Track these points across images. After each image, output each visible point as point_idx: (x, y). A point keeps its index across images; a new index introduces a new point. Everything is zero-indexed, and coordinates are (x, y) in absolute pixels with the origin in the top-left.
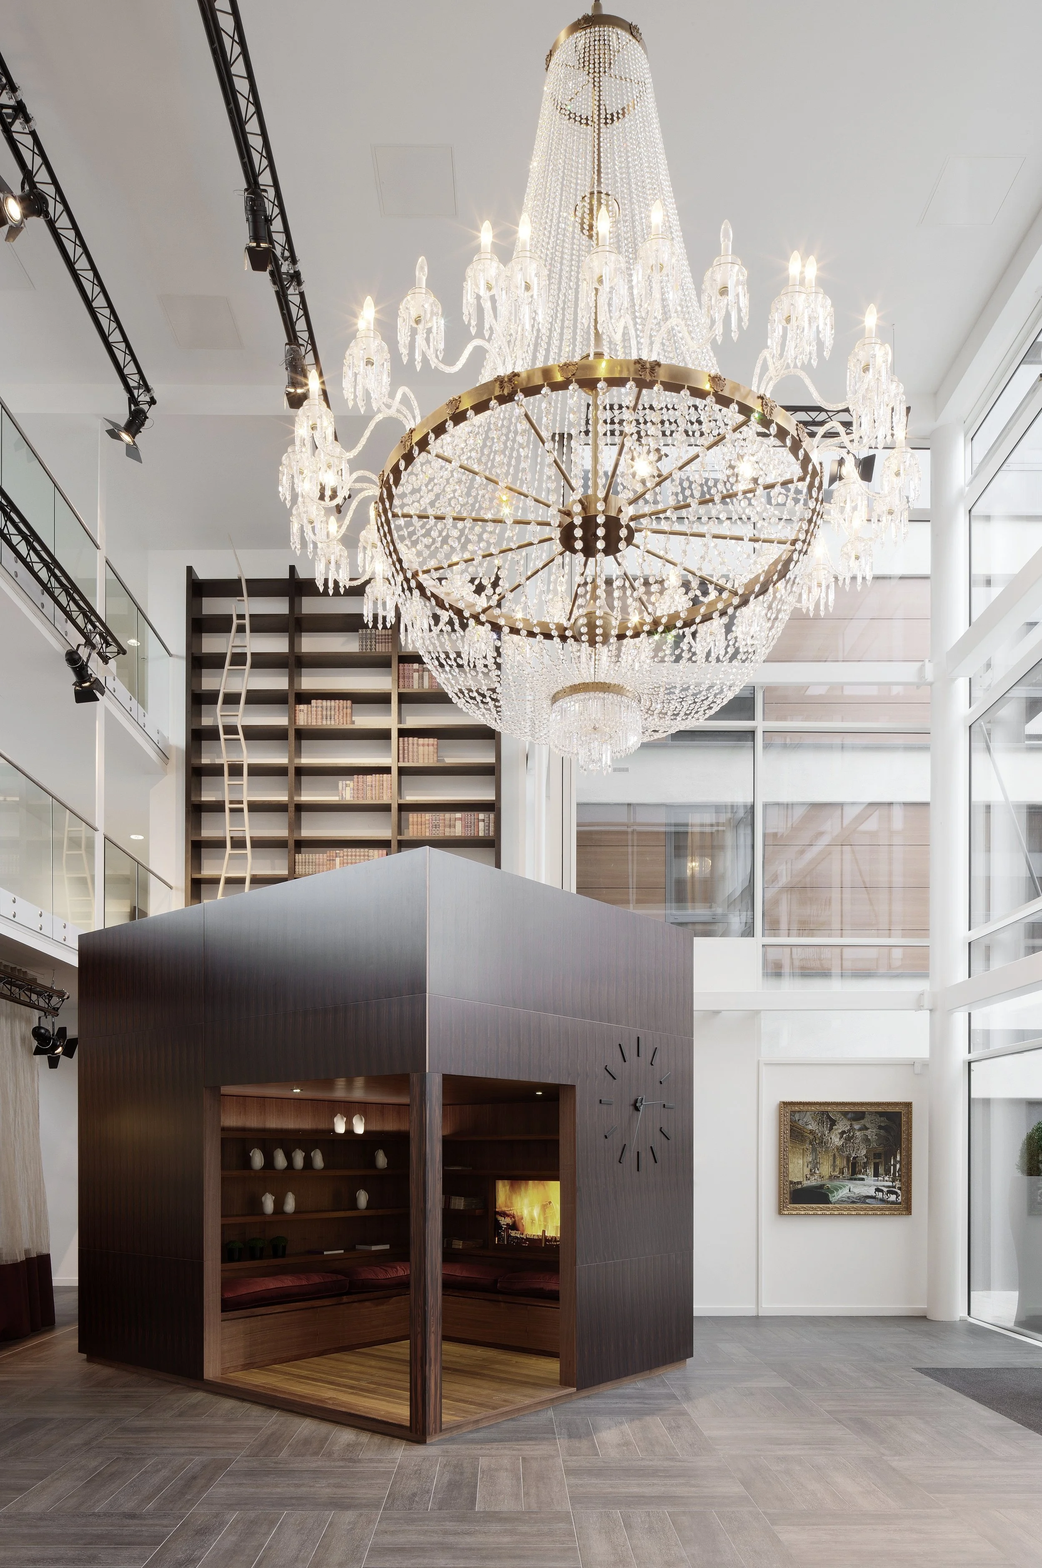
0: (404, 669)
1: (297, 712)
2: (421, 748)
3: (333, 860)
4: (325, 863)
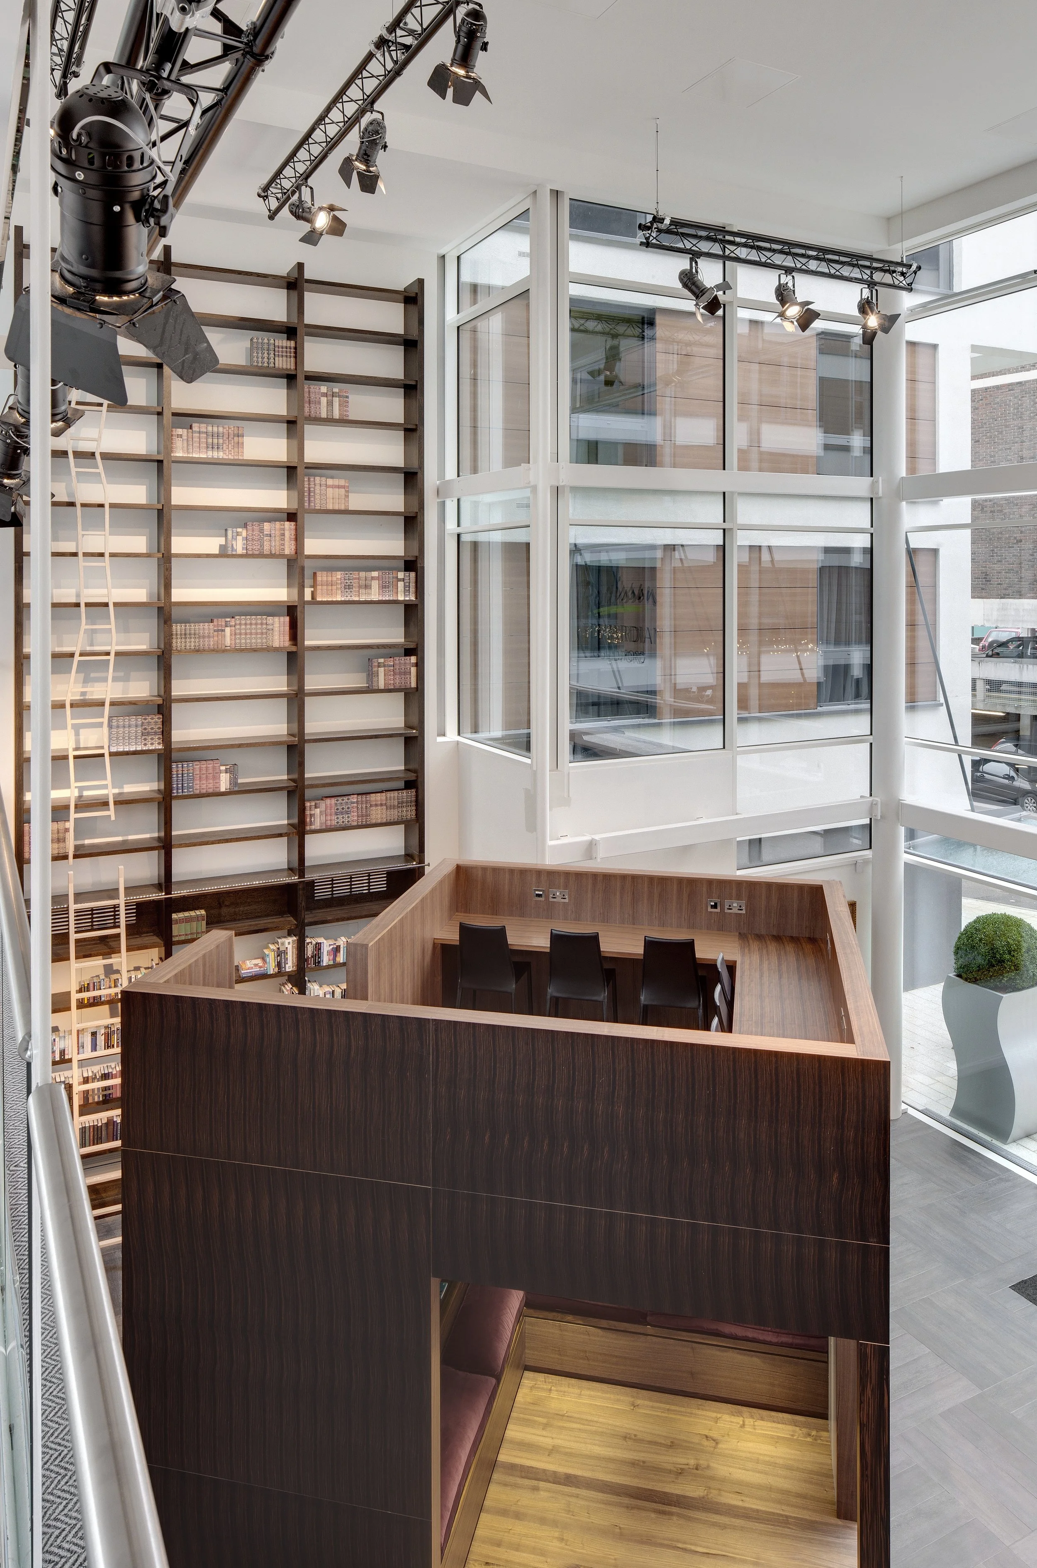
0: (310, 391)
1: (174, 437)
2: (330, 490)
3: (222, 631)
4: (211, 635)
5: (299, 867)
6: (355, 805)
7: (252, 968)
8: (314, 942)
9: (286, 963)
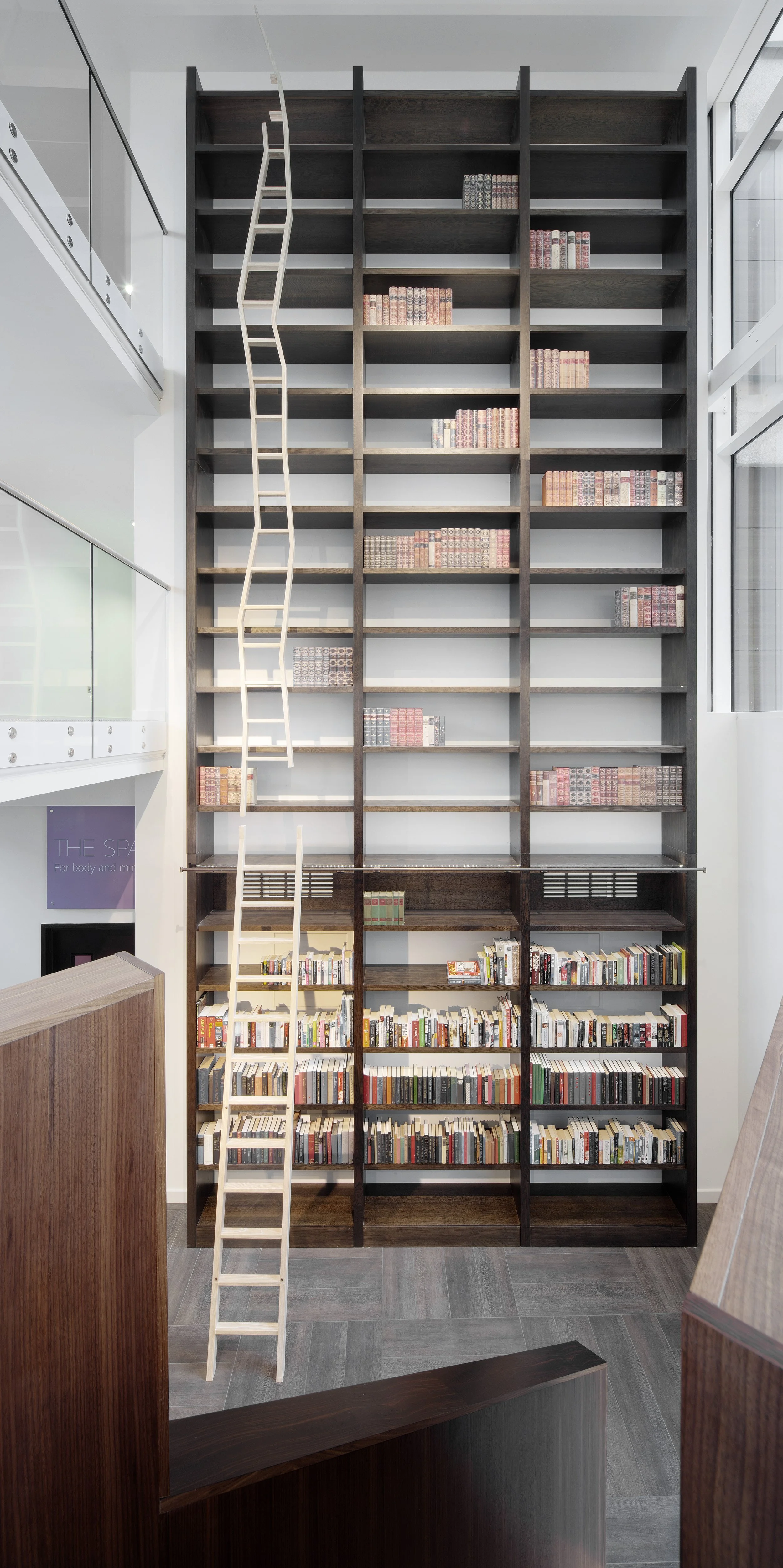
0: (537, 239)
1: (366, 305)
2: (563, 366)
3: (425, 546)
4: (412, 550)
5: (524, 852)
6: (598, 779)
7: (461, 974)
8: (542, 953)
9: (505, 975)
